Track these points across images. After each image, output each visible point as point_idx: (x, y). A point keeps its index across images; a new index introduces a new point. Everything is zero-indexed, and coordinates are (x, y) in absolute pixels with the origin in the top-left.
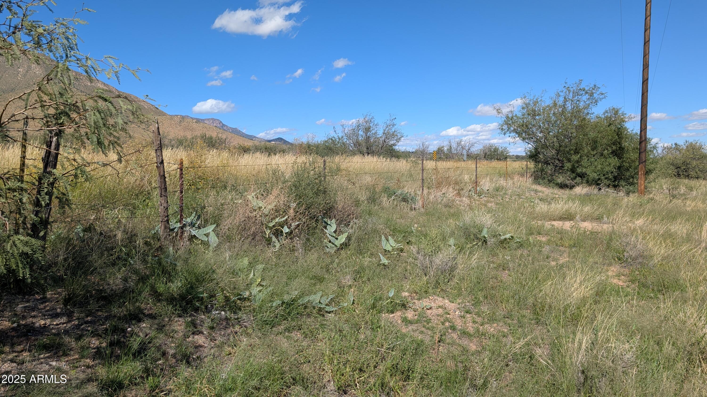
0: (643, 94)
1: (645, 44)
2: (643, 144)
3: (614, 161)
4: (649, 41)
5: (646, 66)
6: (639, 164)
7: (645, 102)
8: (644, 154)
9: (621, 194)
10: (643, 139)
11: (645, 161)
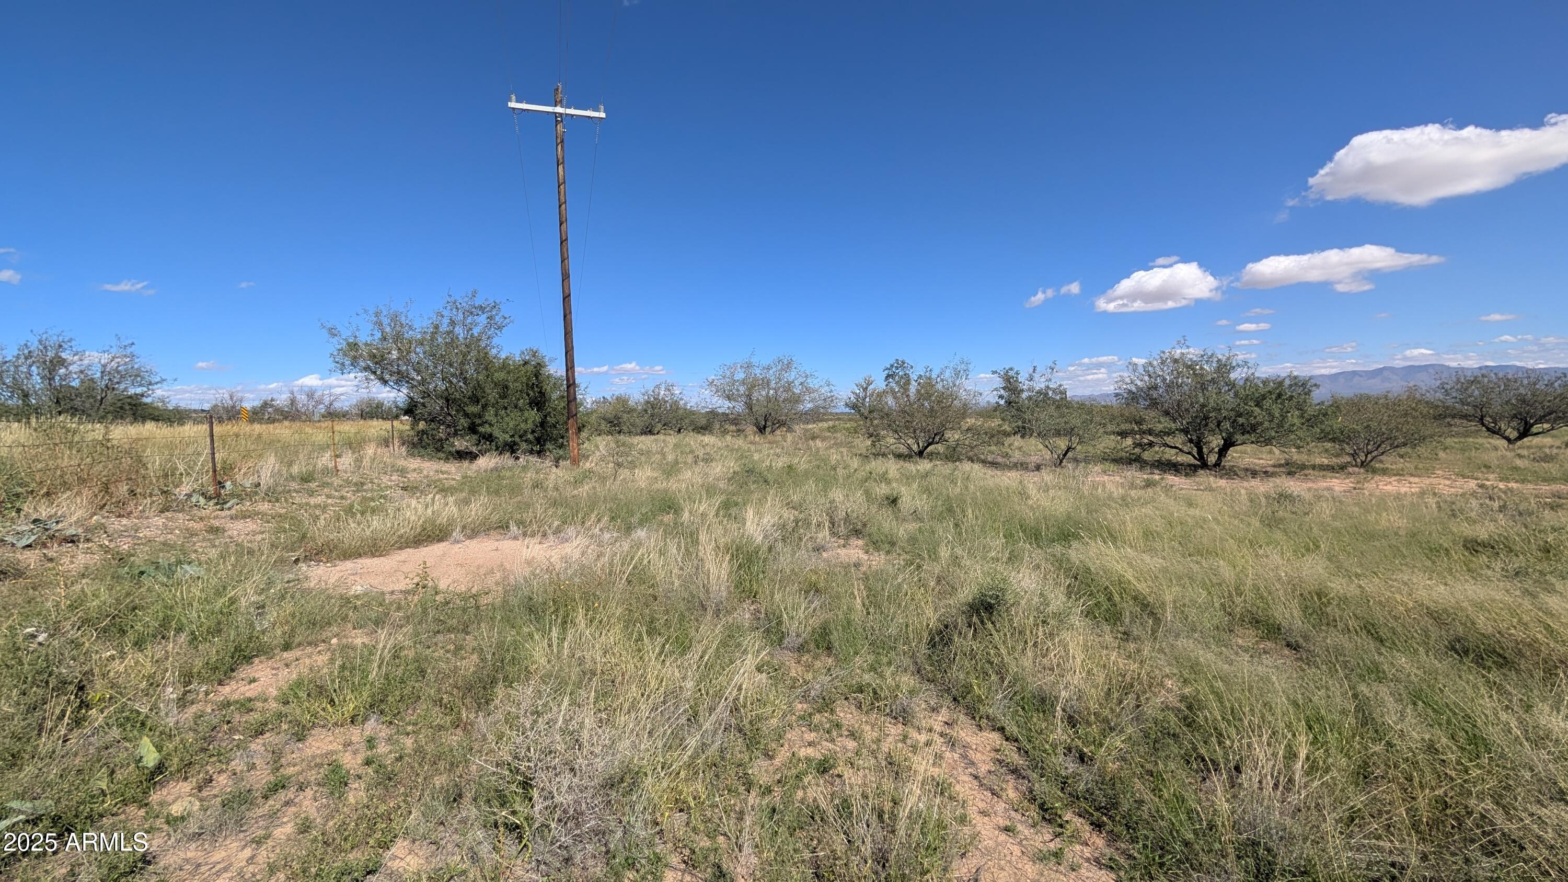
0: (565, 317)
1: (561, 243)
2: (571, 389)
3: (533, 415)
4: (566, 239)
5: (565, 276)
6: (569, 419)
7: (569, 328)
8: (573, 403)
9: (548, 463)
10: (571, 382)
11: (576, 415)
